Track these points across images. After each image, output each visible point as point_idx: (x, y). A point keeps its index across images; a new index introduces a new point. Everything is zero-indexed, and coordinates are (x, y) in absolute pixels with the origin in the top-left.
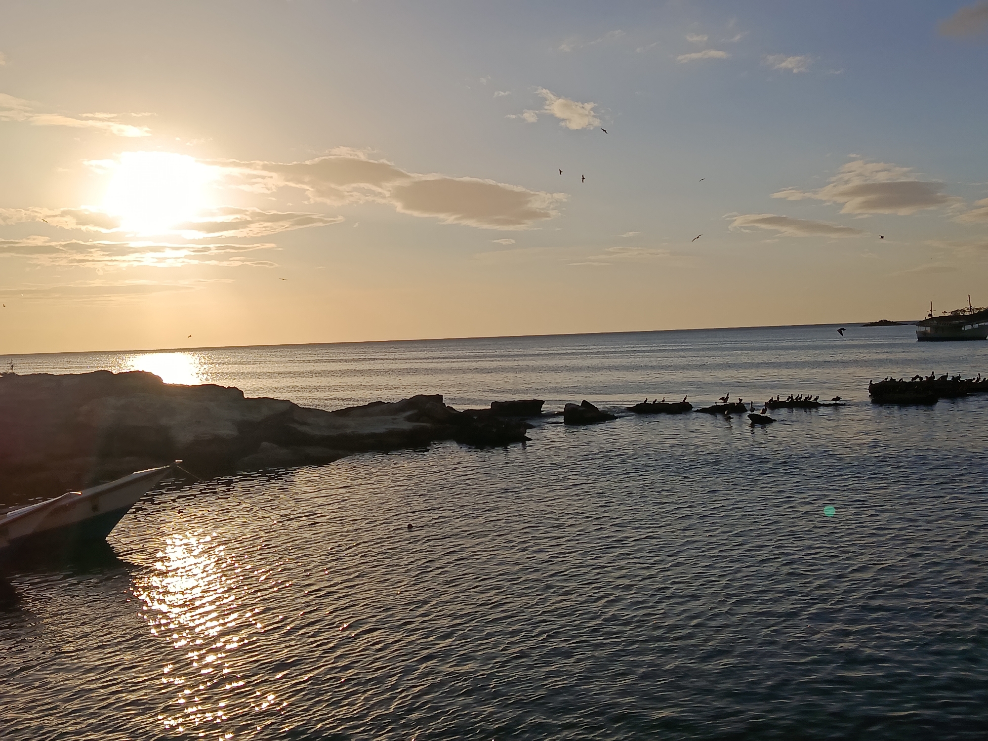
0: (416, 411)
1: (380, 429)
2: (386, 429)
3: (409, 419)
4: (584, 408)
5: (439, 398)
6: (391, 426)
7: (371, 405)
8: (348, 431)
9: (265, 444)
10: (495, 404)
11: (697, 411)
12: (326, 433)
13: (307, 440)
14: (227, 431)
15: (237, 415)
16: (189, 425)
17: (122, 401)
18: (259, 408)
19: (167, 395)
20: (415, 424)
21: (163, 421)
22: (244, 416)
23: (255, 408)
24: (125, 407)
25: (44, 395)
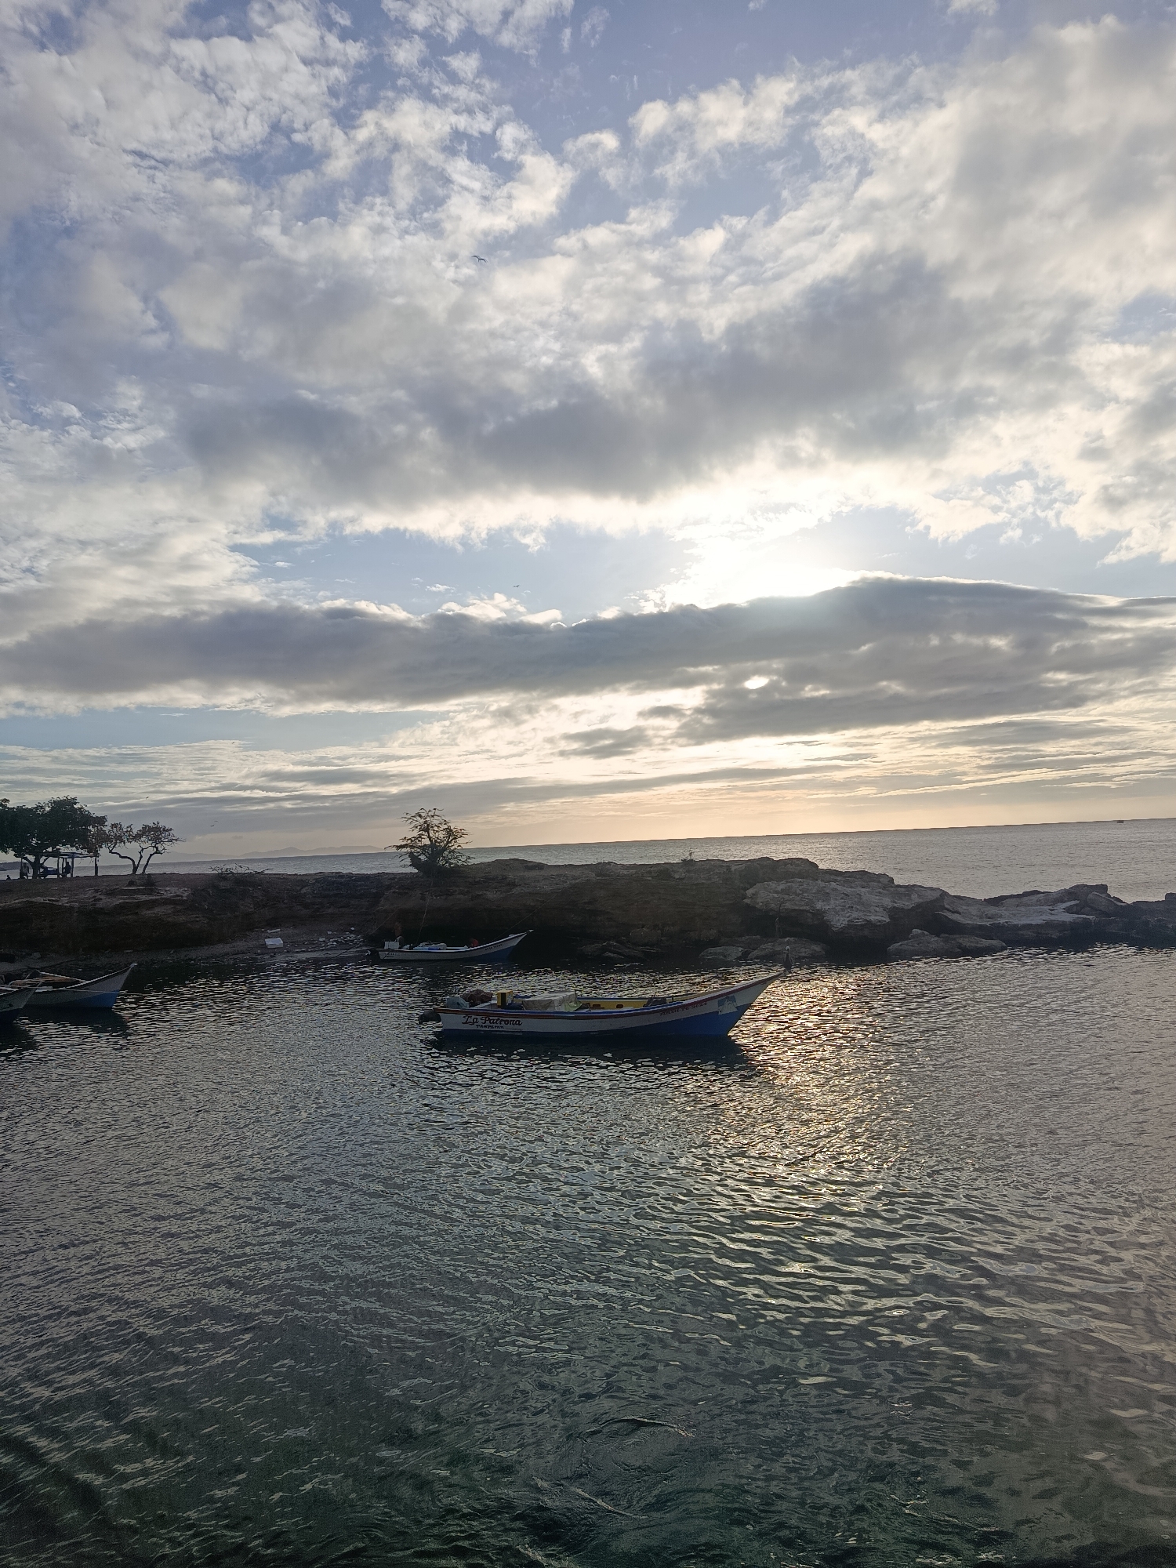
0: (1077, 902)
1: (1037, 920)
2: (1043, 920)
3: (1068, 910)
5: (1104, 888)
6: (1053, 918)
7: (1026, 894)
8: (1002, 921)
9: (916, 931)
10: (1169, 895)
12: (978, 922)
13: (957, 929)
14: (879, 917)
15: (887, 902)
16: (843, 910)
17: (782, 886)
18: (909, 895)
19: (822, 881)
20: (1076, 916)
21: (819, 905)
22: (895, 902)
23: (904, 895)
24: (785, 891)
25: (715, 878)
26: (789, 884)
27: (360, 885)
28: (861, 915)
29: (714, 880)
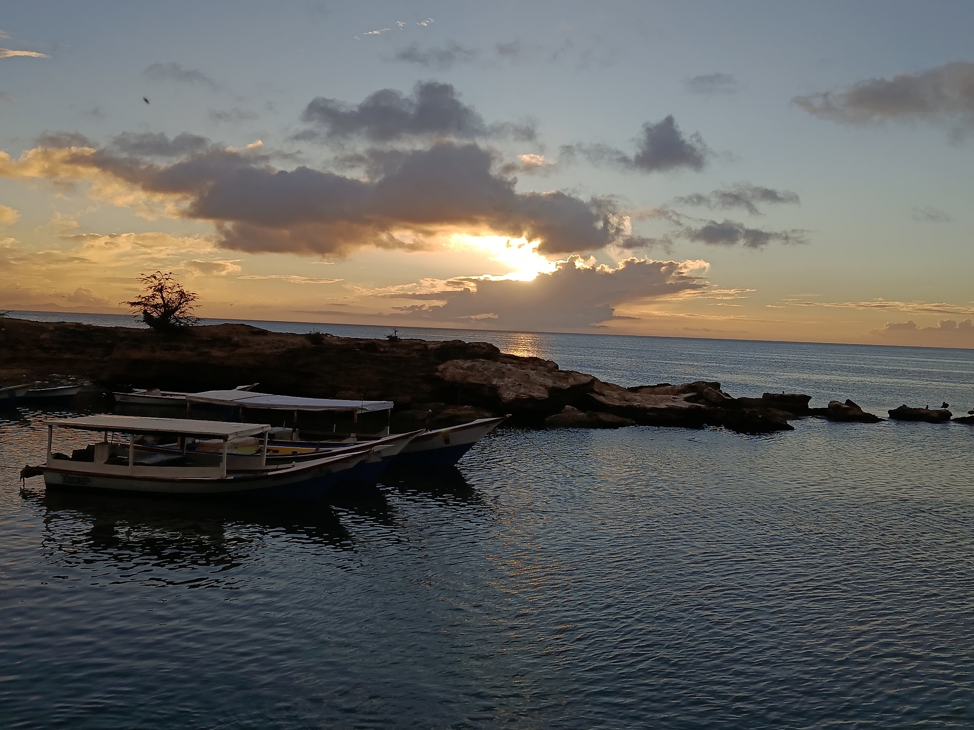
0: (695, 394)
1: (662, 405)
2: (667, 405)
3: (687, 399)
4: (846, 406)
5: (717, 385)
6: (673, 404)
7: (659, 385)
8: (635, 404)
9: (568, 407)
10: (766, 395)
11: (957, 420)
12: (618, 403)
13: (602, 408)
14: (540, 393)
15: (550, 383)
16: (513, 386)
17: (468, 364)
18: (567, 379)
19: (502, 363)
20: (692, 404)
21: (495, 382)
22: (555, 383)
23: (564, 378)
24: (469, 368)
25: (414, 354)
26: (473, 363)
27: (98, 336)
28: (527, 391)
29: (412, 355)
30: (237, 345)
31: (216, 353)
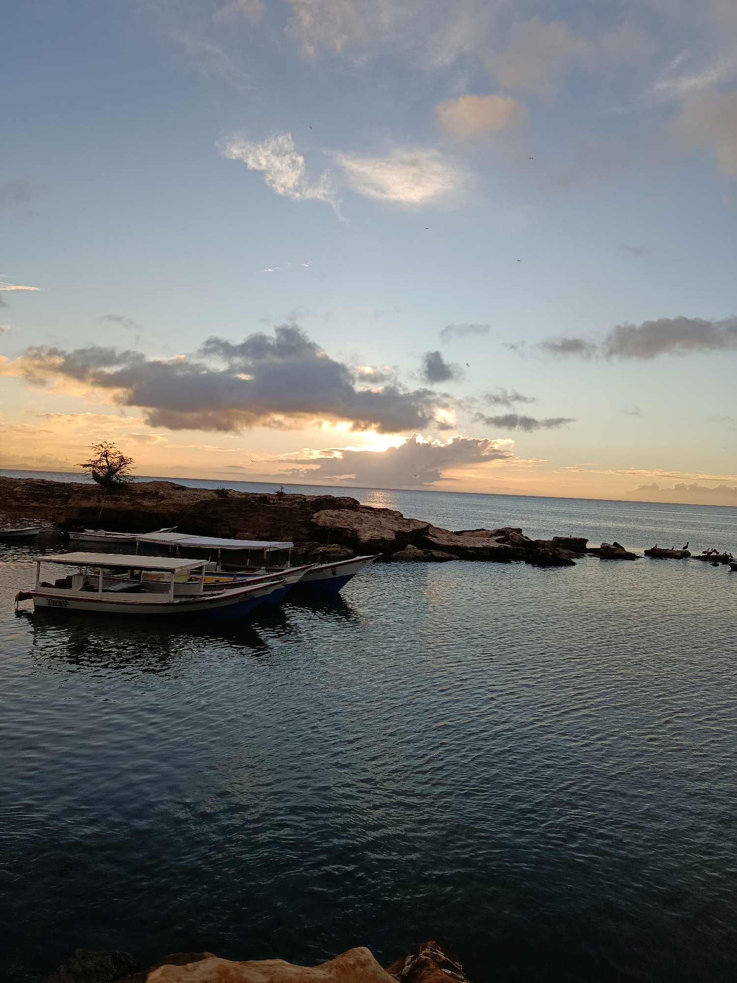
0: (503, 537)
1: (479, 545)
2: (482, 545)
3: (497, 541)
4: (614, 547)
5: (519, 531)
6: (485, 544)
7: (477, 530)
8: (459, 544)
9: (410, 546)
10: (555, 538)
11: (694, 558)
12: (446, 543)
13: (434, 546)
14: (390, 536)
15: (396, 528)
16: (369, 530)
17: (336, 512)
18: (409, 525)
19: (361, 512)
20: (501, 544)
21: (355, 527)
22: (401, 528)
23: (407, 524)
24: (337, 516)
25: (296, 505)
26: (340, 512)
27: (57, 489)
28: (379, 534)
29: (294, 506)
30: (163, 498)
31: (146, 503)
